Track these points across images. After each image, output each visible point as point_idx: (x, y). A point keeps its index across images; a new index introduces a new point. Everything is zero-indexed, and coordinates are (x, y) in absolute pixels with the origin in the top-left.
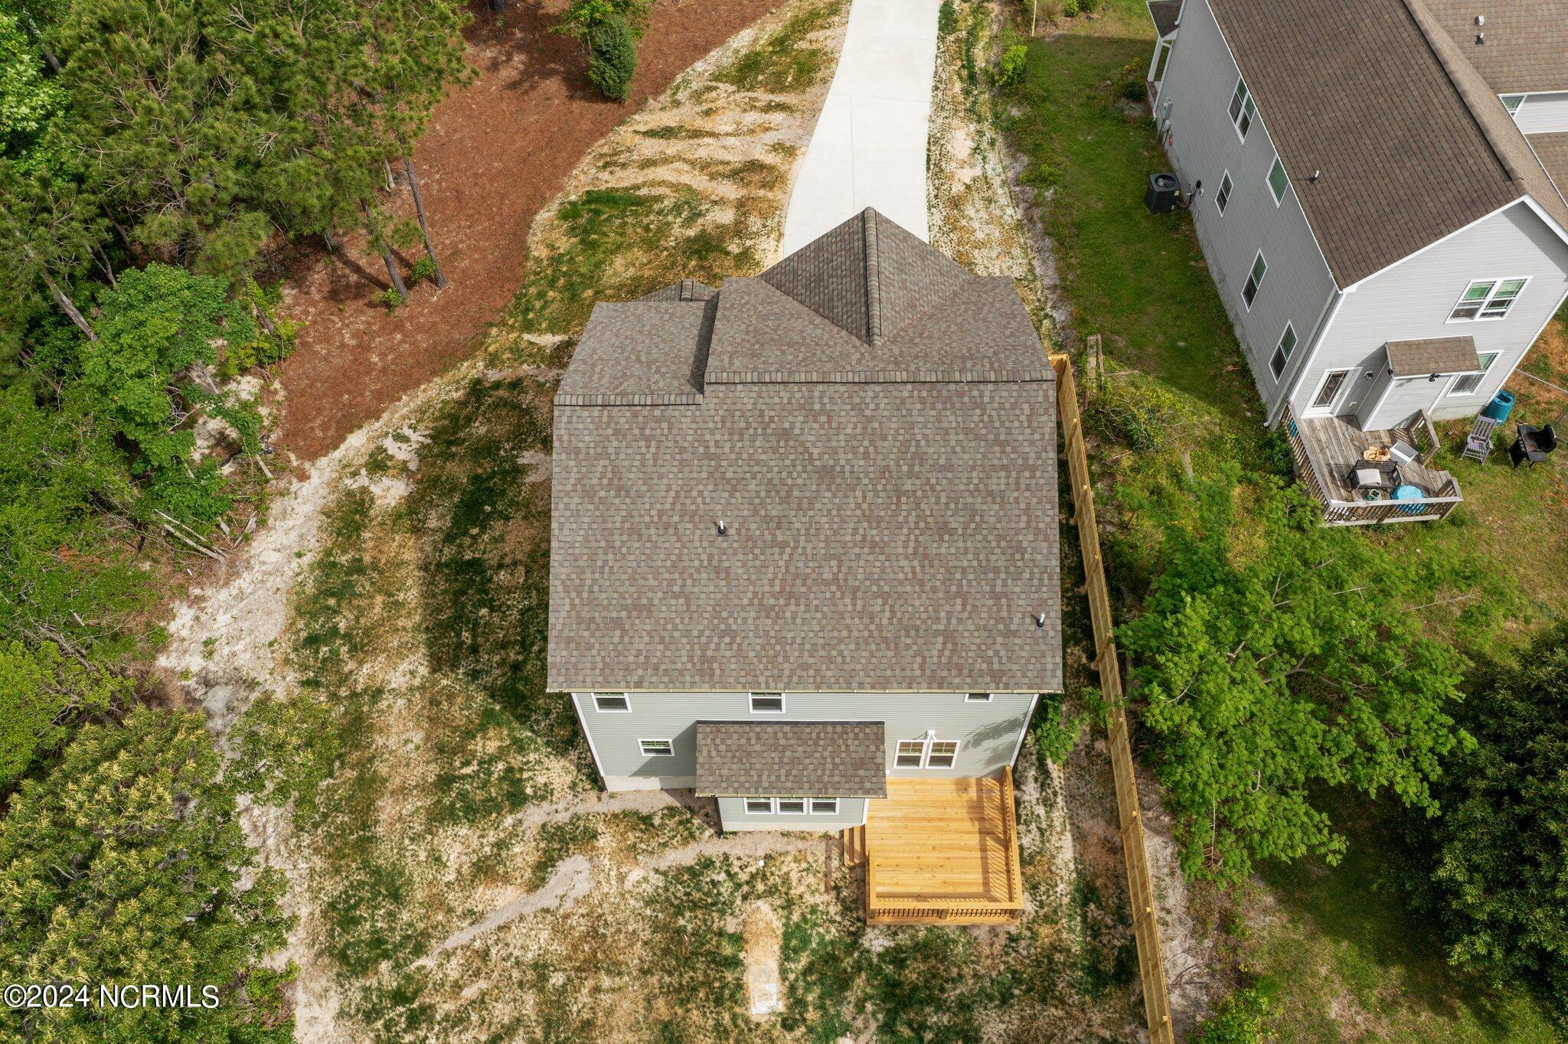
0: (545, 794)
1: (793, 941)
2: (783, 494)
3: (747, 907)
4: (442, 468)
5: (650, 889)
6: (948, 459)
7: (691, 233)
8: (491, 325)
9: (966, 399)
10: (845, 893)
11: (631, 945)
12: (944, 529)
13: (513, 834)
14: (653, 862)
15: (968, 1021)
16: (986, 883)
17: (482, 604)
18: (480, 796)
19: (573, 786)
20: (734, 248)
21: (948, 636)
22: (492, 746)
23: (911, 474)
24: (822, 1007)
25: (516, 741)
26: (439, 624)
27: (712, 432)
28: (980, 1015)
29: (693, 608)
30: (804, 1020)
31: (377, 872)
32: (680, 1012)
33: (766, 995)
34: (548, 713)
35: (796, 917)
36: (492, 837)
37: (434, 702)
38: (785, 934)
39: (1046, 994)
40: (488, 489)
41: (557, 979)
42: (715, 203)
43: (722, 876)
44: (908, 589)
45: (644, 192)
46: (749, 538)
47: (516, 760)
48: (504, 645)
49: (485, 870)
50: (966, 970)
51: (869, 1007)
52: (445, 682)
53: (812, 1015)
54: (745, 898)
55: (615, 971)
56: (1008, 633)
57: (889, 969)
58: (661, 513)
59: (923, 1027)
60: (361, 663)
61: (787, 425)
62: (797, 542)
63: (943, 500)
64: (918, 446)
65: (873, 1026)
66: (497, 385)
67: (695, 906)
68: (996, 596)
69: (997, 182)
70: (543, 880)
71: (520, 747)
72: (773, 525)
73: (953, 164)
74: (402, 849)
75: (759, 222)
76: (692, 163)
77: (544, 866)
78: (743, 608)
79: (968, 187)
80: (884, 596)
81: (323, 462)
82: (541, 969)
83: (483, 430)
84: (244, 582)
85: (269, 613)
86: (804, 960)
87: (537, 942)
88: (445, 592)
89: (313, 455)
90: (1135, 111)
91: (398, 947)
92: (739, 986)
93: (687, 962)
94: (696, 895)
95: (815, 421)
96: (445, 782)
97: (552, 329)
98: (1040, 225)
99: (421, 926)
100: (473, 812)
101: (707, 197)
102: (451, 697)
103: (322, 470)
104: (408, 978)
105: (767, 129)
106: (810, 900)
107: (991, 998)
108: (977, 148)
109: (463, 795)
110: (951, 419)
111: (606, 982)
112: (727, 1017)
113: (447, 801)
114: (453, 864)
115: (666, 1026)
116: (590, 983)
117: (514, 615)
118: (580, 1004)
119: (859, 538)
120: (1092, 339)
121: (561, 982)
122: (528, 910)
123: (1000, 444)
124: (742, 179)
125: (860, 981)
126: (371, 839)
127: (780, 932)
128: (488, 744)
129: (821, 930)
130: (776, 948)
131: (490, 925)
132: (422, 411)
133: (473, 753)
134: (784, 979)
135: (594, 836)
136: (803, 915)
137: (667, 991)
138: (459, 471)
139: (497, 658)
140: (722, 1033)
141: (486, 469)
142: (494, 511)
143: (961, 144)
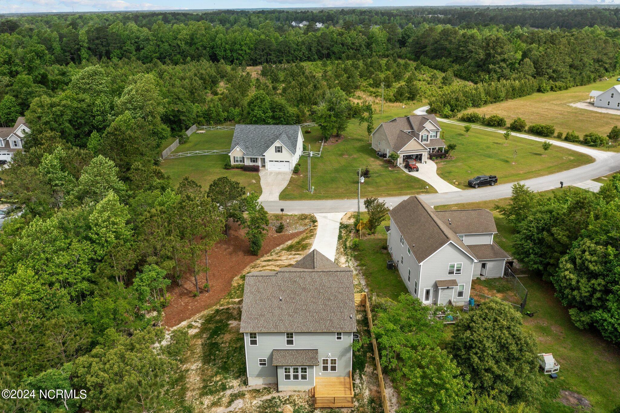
0: (232, 387)
2: (294, 293)
3: (284, 406)
4: (208, 326)
5: (258, 405)
6: (330, 286)
8: (221, 299)
10: (309, 403)
13: (223, 396)
14: (260, 399)
17: (217, 351)
18: (214, 389)
19: (239, 385)
21: (331, 320)
22: (218, 379)
23: (322, 289)
25: (224, 377)
26: (205, 355)
27: (279, 281)
29: (274, 315)
31: (185, 407)
34: (233, 371)
35: (297, 408)
36: (217, 397)
37: (203, 371)
40: (220, 329)
43: (278, 400)
44: (322, 311)
46: (287, 301)
47: (224, 381)
48: (223, 358)
49: (215, 404)
52: (206, 367)
54: (283, 404)
56: (344, 320)
58: (267, 296)
60: (183, 365)
61: (295, 280)
62: (297, 302)
63: (329, 294)
64: (324, 283)
66: (223, 309)
67: (270, 407)
69: (352, 266)
70: (230, 405)
71: (226, 378)
72: (292, 299)
73: (341, 264)
74: (192, 402)
76: (275, 266)
77: (231, 402)
78: (285, 315)
81: (175, 327)
83: (218, 318)
88: (207, 349)
89: (172, 326)
90: (385, 251)
94: (271, 405)
95: (302, 279)
96: (205, 387)
97: (238, 298)
98: (362, 274)
100: (212, 393)
102: (208, 370)
106: (300, 404)
109: (210, 389)
110: (331, 279)
113: (205, 391)
114: (206, 404)
117: (225, 352)
119: (311, 301)
120: (374, 294)
122: (226, 412)
123: (341, 283)
126: (185, 400)
127: (292, 411)
129: (303, 410)
133: (213, 381)
135: (245, 395)
136: (299, 407)
139: (220, 361)
141: (219, 325)
142: (221, 333)
143: (343, 260)
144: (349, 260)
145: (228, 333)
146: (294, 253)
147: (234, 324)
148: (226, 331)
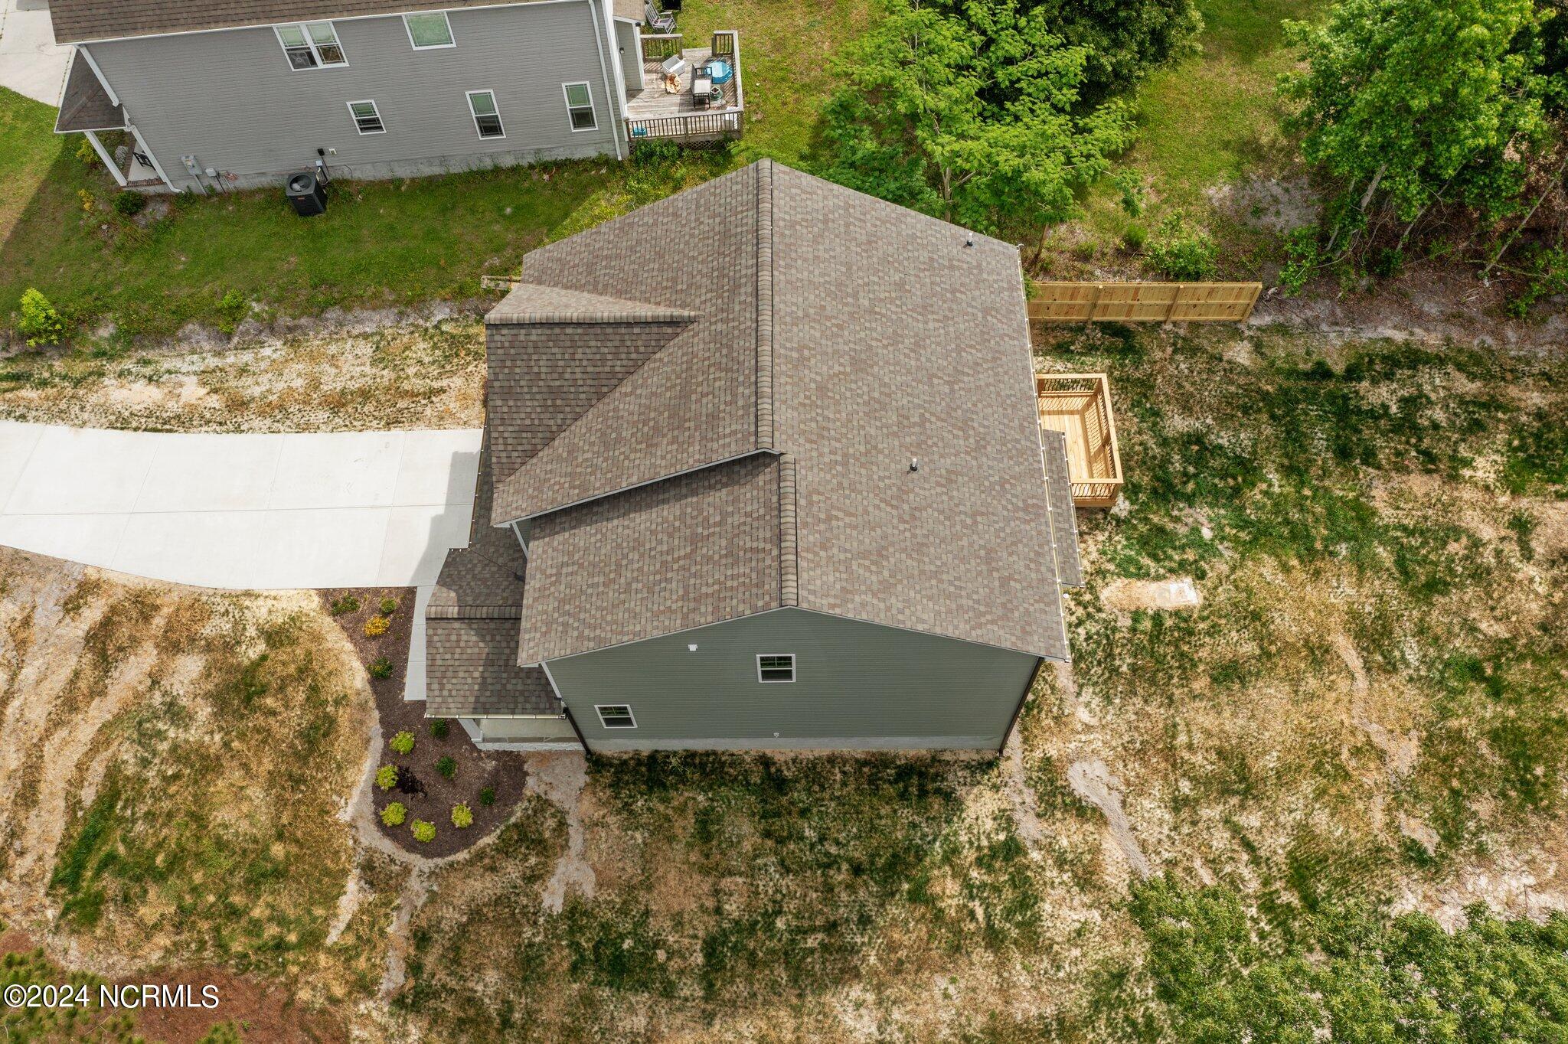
0: (1005, 820)
1: (1131, 570)
2: (877, 406)
3: (1107, 608)
4: (547, 1026)
5: (1096, 701)
6: (841, 264)
7: (204, 712)
8: (290, 1003)
9: (787, 232)
10: (1085, 528)
11: (1149, 715)
12: (900, 285)
13: (1049, 849)
14: (1070, 699)
15: (1176, 440)
16: (1072, 413)
17: (769, 927)
18: (1008, 894)
19: (996, 788)
20: (252, 652)
21: (986, 311)
22: (952, 886)
23: (855, 297)
24: (1183, 548)
25: (947, 859)
26: (794, 980)
27: (821, 455)
28: (1170, 433)
29: (983, 510)
30: (1196, 561)
31: (1095, 1005)
32: (1201, 668)
33: (1181, 592)
34: (914, 826)
35: (1111, 567)
36: (1052, 873)
37: (898, 969)
38: (1126, 576)
39: (1146, 386)
40: (596, 948)
41: (1185, 787)
42: (155, 683)
43: (1081, 630)
44: (951, 329)
45: (88, 795)
46: (919, 445)
47: (969, 855)
48: (829, 889)
49: (1087, 878)
50: (1137, 439)
51: (1175, 513)
52: (872, 960)
53: (1190, 555)
54: (1099, 610)
55: (1171, 730)
57: (1142, 497)
58: (902, 520)
59: (1185, 474)
61: (813, 386)
62: (919, 406)
63: (876, 279)
64: (829, 283)
65: (1189, 511)
66: (414, 968)
67: (1110, 655)
68: (952, 267)
69: (212, 362)
70: (1094, 810)
71: (952, 853)
72: (905, 422)
73: (170, 404)
74: (1071, 979)
75: (216, 620)
76: (56, 723)
77: (1081, 810)
78: (980, 467)
79: (215, 391)
80: (959, 350)
82: (1178, 804)
83: (492, 976)
86: (1146, 561)
87: (1153, 809)
88: (749, 980)
90: (159, 211)
92: (1176, 614)
93: (1160, 660)
94: (1100, 654)
95: (809, 360)
96: (993, 939)
97: (330, 900)
98: (303, 321)
100: (1026, 901)
101: (138, 695)
102: (892, 947)
105: (26, 622)
106: (1094, 556)
107: (1155, 424)
108: (150, 379)
109: (1009, 914)
110: (805, 250)
111: (1182, 739)
112: (1201, 626)
113: (1015, 933)
114: (1082, 915)
115: (1215, 680)
116: (1186, 755)
117: (788, 882)
118: (1203, 762)
119: (912, 355)
120: (486, 284)
121: (1187, 783)
122: (1126, 825)
123: (826, 221)
124: (121, 649)
125: (1157, 520)
126: (1060, 1020)
127: (1126, 581)
128: (948, 890)
129: (1119, 547)
130: (1139, 584)
133: (960, 908)
134: (1165, 578)
135: (1047, 760)
136: (1109, 561)
137: (1185, 679)
138: (558, 1000)
139: (844, 896)
140: (1214, 631)
141: (562, 957)
142: (633, 933)
143: (139, 395)
144: (148, 371)
145: (642, 896)
147: (575, 876)
148: (624, 911)
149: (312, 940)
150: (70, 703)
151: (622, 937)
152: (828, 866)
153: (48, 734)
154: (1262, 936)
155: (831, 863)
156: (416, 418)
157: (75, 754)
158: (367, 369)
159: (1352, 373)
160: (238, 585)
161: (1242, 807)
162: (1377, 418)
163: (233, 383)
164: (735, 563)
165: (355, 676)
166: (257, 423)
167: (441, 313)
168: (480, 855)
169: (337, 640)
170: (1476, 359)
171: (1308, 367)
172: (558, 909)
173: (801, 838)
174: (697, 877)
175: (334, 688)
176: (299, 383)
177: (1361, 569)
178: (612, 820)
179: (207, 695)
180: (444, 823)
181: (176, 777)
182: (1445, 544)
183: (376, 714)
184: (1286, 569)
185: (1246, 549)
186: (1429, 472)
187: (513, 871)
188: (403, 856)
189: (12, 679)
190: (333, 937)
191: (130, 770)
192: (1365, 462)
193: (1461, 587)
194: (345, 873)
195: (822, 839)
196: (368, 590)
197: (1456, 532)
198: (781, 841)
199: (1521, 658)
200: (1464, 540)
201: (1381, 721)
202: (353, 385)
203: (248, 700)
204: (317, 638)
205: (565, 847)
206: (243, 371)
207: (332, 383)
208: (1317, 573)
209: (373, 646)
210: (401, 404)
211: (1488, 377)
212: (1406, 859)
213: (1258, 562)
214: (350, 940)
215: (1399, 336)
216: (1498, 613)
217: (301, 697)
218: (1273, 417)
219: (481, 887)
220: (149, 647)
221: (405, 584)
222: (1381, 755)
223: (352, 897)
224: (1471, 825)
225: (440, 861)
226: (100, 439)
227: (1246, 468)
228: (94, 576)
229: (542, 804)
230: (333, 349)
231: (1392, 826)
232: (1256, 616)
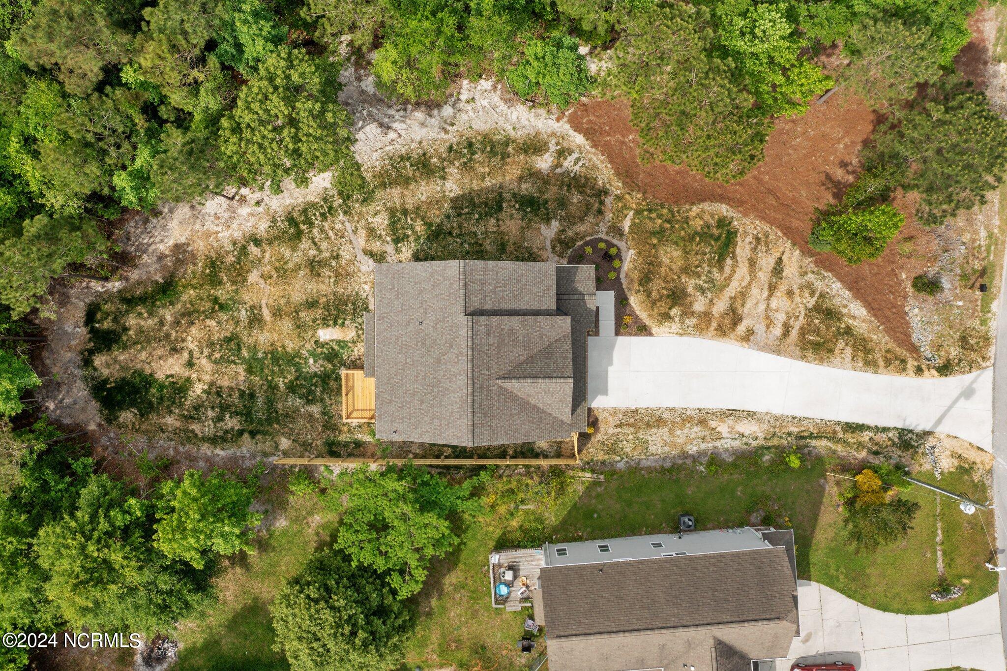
0: (398, 251)
1: (342, 344)
2: (432, 345)
3: (353, 328)
4: (555, 185)
5: (361, 293)
6: (443, 405)
7: (690, 290)
8: (645, 193)
9: (462, 413)
10: (358, 361)
11: (343, 288)
12: (422, 402)
13: (383, 241)
14: (371, 294)
15: (317, 401)
16: (358, 410)
17: (480, 215)
18: (399, 226)
20: (675, 312)
22: (418, 229)
24: (322, 353)
25: (419, 237)
26: (472, 198)
27: (451, 319)
28: (319, 405)
29: (398, 313)
30: (317, 348)
31: (373, 192)
32: (321, 306)
33: (325, 335)
34: (430, 248)
35: (350, 345)
36: (383, 233)
37: (438, 202)
38: (345, 341)
39: (326, 427)
40: (539, 208)
41: (334, 263)
42: (711, 301)
43: (364, 319)
44: (404, 388)
45: (729, 261)
46: (419, 333)
47: (411, 239)
48: (460, 227)
49: (372, 232)
50: (334, 401)
51: (322, 369)
52: (446, 205)
53: (319, 350)
54: (357, 327)
55: (336, 283)
57: (334, 376)
58: (426, 301)
59: (316, 386)
60: (458, 168)
61: (454, 347)
62: (418, 350)
63: (431, 402)
64: (448, 395)
65: (317, 370)
66: (602, 203)
67: (355, 310)
68: (402, 418)
69: (717, 444)
70: (367, 254)
71: (417, 239)
72: (423, 341)
73: (732, 423)
74: (381, 200)
75: (691, 324)
76: (748, 287)
77: (371, 254)
78: (398, 331)
79: (713, 429)
80: (402, 380)
81: (567, 126)
82: (337, 257)
83: (575, 200)
84: (502, 106)
85: (486, 123)
86: (336, 348)
87: (346, 255)
88: (487, 198)
89: (571, 121)
90: (755, 518)
91: (347, 205)
92: (328, 326)
93: (337, 308)
94: (358, 310)
95: (455, 357)
96: (405, 212)
98: (680, 462)
99: (353, 212)
100: (393, 225)
101: (718, 297)
102: (439, 209)
103: (564, 127)
104: (336, 210)
105: (768, 326)
106: (356, 349)
107: (324, 409)
108: (743, 436)
109: (399, 220)
111: (332, 280)
112: (319, 322)
113: (398, 214)
114: (375, 220)
115: (317, 302)
116: (332, 275)
117: (474, 229)
118: (326, 272)
119: (419, 372)
120: (602, 477)
122: (356, 250)
124: (727, 314)
125: (330, 366)
126: (385, 187)
127: (345, 339)
128: (419, 227)
129: (346, 353)
130: (340, 338)
131: (352, 237)
132: (594, 167)
133: (416, 221)
134: (330, 341)
136: (351, 347)
137: (328, 302)
138: (552, 193)
139: (455, 225)
140: (315, 320)
141: (551, 206)
142: (527, 213)
143: (748, 428)
144: (745, 440)
145: (524, 225)
146: (797, 325)
147: (548, 231)
148: (530, 220)
149: (638, 212)
150: (743, 295)
151: (531, 212)
152: (460, 235)
153: (750, 283)
154: (315, 215)
155: (459, 236)
156: (625, 413)
157: (737, 276)
158: (650, 438)
159: (241, 433)
160: (685, 339)
161: (315, 257)
162: (235, 412)
163: (707, 433)
164: (480, 280)
165: (635, 301)
166: (693, 413)
167: (621, 465)
168: (582, 238)
169: (643, 315)
170: (189, 439)
171: (259, 437)
172: (553, 221)
173: (469, 244)
174: (505, 231)
175: (641, 297)
176: (678, 432)
177: (255, 347)
178: (536, 250)
179: (690, 296)
180: (595, 248)
181: (697, 267)
182: (221, 357)
183: (624, 286)
184: (283, 347)
185: (297, 354)
186: (220, 387)
187: (570, 233)
188: (609, 238)
189: (768, 305)
190: (632, 213)
191: (715, 270)
192: (244, 392)
193: (219, 339)
194: (629, 233)
195: (462, 244)
196: (634, 335)
197: (216, 362)
198: (476, 243)
199: (204, 312)
200: (213, 358)
201: (260, 288)
202: (654, 430)
203: (674, 293)
204: (650, 316)
205: (552, 241)
206: (704, 439)
207: (664, 431)
208: (272, 345)
209: (628, 312)
210: (632, 420)
211: (186, 431)
212: (261, 241)
213: (293, 349)
214: (625, 212)
215: (218, 451)
216: (208, 329)
217: (654, 294)
218: (277, 412)
219: (581, 228)
220: (716, 315)
221: (620, 338)
222: (262, 276)
223: (626, 225)
224: (236, 253)
225: (596, 236)
226: (759, 407)
227: (292, 388)
228: (744, 343)
229: (561, 256)
230: (666, 449)
231: (264, 252)
232: (298, 327)
